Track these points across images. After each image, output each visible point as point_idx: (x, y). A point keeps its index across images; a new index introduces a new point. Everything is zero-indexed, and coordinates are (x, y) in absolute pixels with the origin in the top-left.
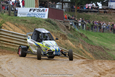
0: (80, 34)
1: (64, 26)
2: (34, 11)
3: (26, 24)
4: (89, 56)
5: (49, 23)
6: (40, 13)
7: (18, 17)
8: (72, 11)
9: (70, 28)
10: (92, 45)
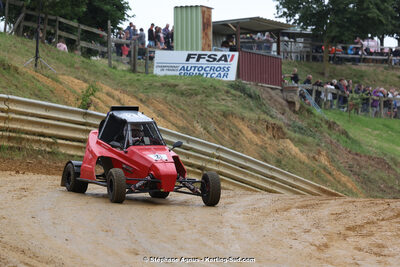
0: (327, 122)
1: (281, 100)
2: (198, 60)
3: (170, 97)
4: (345, 186)
5: (239, 93)
6: (215, 64)
7: (156, 76)
8: (315, 59)
9: (297, 107)
10: (357, 154)
